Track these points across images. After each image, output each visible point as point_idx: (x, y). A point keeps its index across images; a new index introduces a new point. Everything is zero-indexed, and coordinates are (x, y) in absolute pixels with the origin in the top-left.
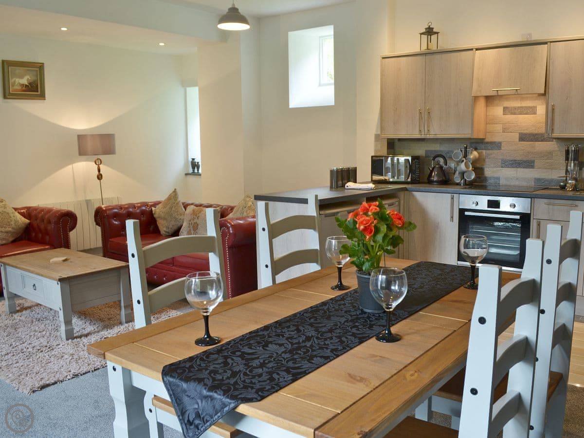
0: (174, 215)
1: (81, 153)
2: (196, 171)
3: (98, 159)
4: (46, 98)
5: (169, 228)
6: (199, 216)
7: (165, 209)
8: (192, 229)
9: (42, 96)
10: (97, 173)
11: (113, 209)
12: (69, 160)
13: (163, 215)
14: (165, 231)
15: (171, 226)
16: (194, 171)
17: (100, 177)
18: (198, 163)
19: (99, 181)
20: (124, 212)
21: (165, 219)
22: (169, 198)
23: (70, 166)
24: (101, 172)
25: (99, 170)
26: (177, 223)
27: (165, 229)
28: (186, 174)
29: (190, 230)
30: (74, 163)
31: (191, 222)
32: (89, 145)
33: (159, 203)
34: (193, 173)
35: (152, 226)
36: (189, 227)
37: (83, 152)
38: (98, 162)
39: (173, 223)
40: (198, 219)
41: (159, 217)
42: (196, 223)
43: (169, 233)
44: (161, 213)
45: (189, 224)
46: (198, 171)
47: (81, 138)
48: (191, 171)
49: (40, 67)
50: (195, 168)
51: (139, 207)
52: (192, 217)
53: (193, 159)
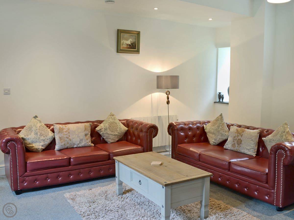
0: (220, 131)
1: (158, 87)
2: (221, 100)
3: (168, 91)
4: (140, 53)
5: (216, 140)
6: (242, 135)
7: (214, 127)
8: (236, 143)
9: (138, 51)
10: (167, 100)
11: (181, 124)
12: (150, 91)
13: (212, 131)
14: (213, 142)
15: (218, 139)
16: (220, 100)
17: (168, 103)
18: (223, 95)
19: (168, 105)
20: (187, 127)
21: (213, 133)
22: (217, 120)
23: (150, 95)
24: (169, 100)
25: (168, 98)
26: (223, 137)
27: (213, 140)
28: (215, 102)
29: (235, 144)
30: (153, 93)
31: (235, 138)
32: (163, 82)
33: (209, 122)
34: (219, 102)
35: (203, 137)
36: (234, 141)
37: (159, 87)
38: (168, 93)
39: (219, 137)
40: (242, 137)
41: (209, 132)
42: (240, 139)
43: (216, 143)
44: (211, 129)
45: (234, 139)
46: (222, 100)
47: (159, 77)
48: (218, 100)
49: (138, 33)
50: (220, 99)
51: (196, 124)
52: (237, 135)
53: (220, 93)
